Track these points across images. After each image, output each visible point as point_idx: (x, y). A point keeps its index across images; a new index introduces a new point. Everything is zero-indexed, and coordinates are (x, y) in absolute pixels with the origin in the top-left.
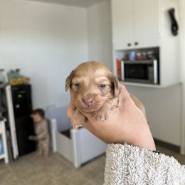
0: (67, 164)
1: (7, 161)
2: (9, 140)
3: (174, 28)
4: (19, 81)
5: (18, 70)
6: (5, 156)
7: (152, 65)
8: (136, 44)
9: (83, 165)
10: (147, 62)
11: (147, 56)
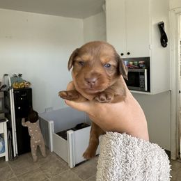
1: (7, 159)
3: (164, 40)
4: (21, 85)
5: (20, 75)
6: (6, 154)
8: (129, 54)
9: (77, 165)
10: (139, 70)
11: (138, 65)
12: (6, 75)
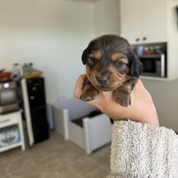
0: (80, 151)
1: (23, 148)
2: (25, 129)
4: (34, 74)
5: (31, 64)
6: (22, 143)
7: (159, 59)
8: (145, 39)
9: (94, 152)
10: (155, 56)
11: (155, 50)
12: (16, 64)
